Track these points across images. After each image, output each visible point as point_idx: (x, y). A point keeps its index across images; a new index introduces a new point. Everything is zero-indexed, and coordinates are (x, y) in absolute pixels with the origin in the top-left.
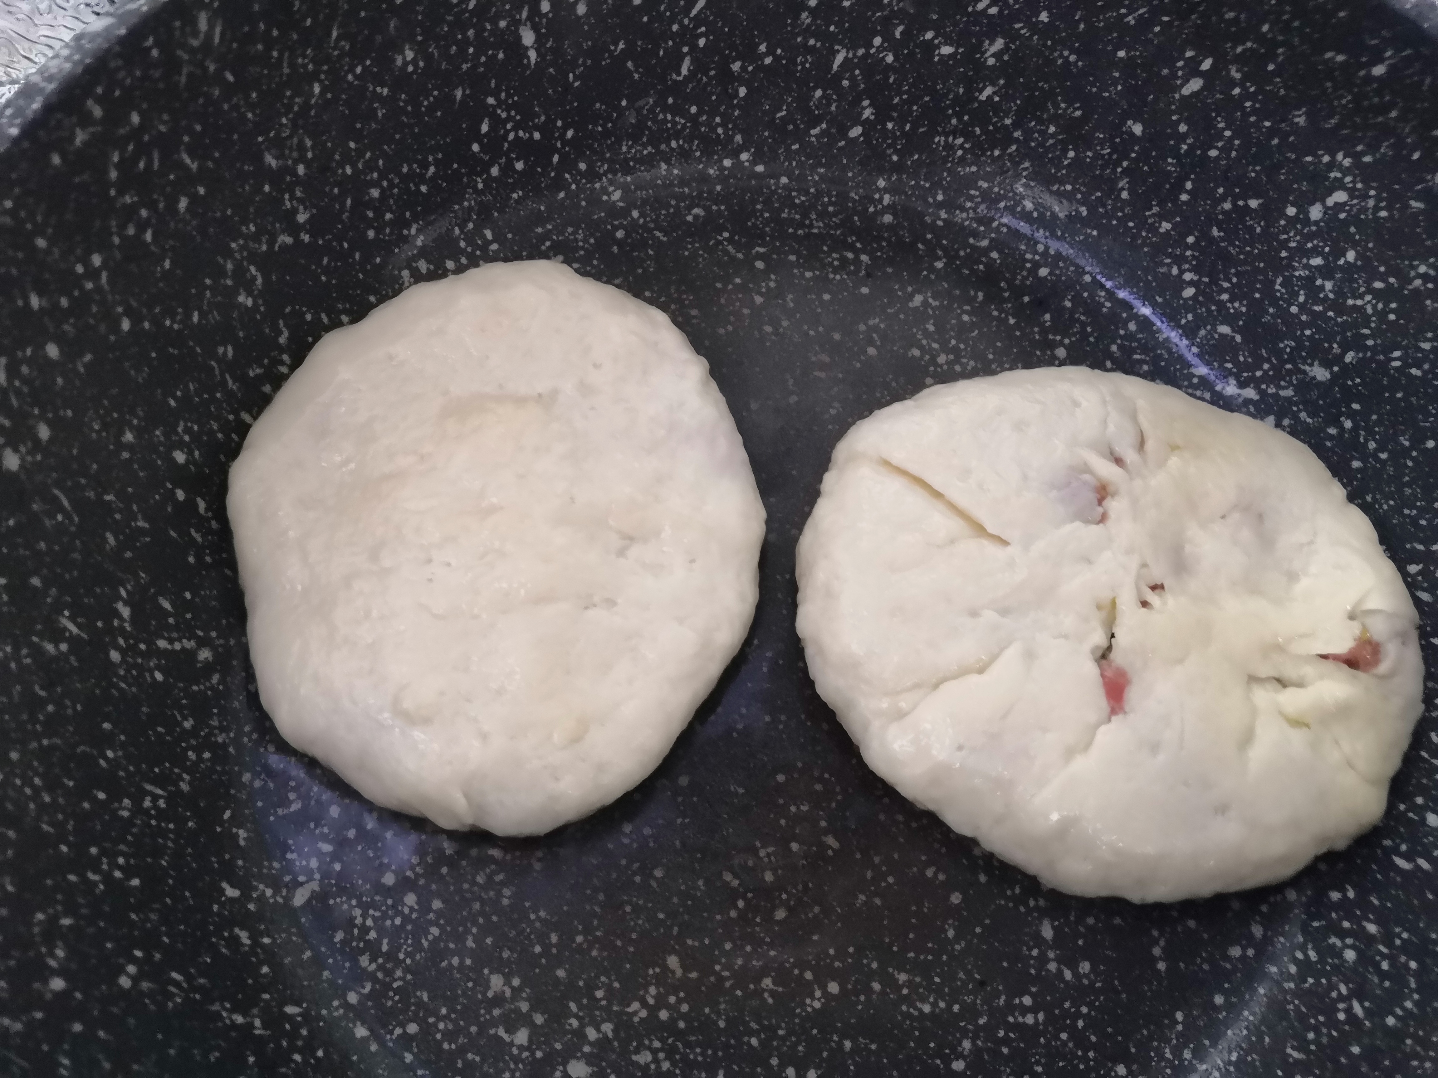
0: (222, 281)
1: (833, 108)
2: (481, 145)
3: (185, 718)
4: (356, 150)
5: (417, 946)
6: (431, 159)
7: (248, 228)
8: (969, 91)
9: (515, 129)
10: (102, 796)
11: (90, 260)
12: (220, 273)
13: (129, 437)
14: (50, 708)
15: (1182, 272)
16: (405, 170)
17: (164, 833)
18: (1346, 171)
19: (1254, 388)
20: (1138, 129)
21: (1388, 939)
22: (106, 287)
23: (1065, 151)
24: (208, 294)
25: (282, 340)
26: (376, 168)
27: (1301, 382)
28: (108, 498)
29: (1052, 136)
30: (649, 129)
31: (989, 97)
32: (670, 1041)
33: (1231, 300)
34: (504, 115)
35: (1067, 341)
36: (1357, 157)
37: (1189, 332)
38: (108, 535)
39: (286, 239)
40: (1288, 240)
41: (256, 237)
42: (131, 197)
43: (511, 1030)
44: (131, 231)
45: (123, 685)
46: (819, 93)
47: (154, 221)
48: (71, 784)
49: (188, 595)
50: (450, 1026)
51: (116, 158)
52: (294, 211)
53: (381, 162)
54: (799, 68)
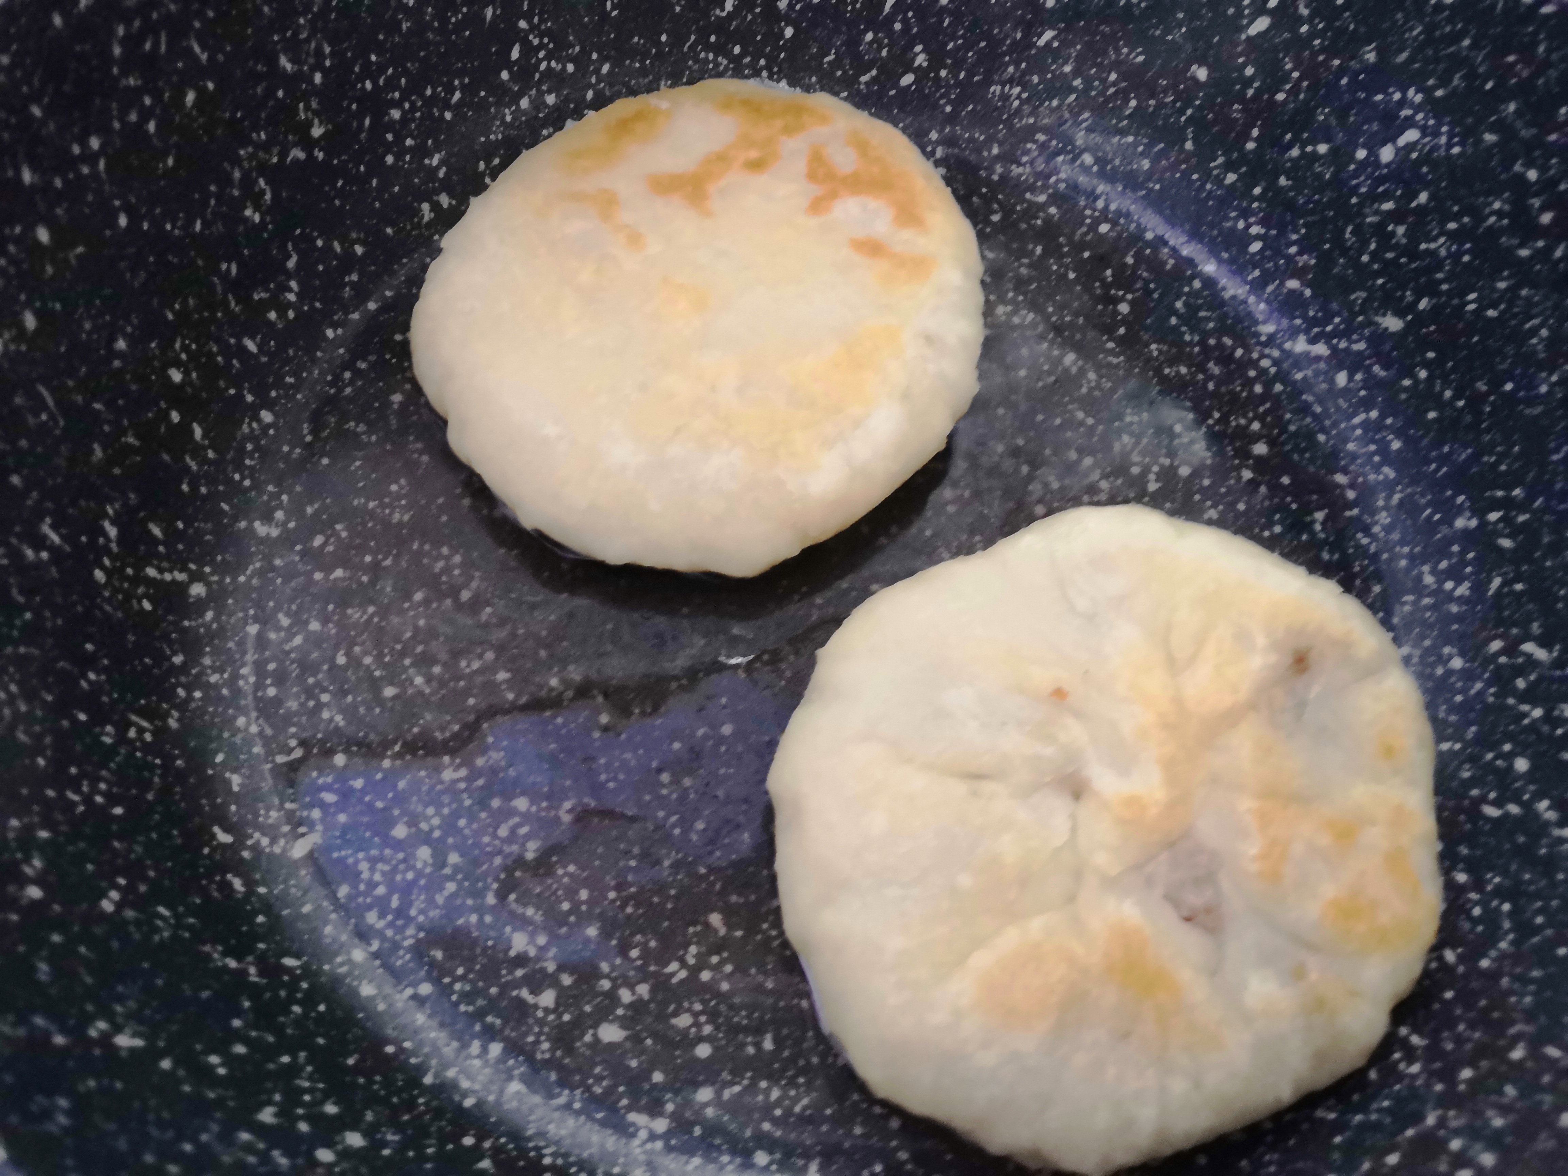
0: (228, 190)
1: (884, 53)
2: (511, 72)
3: (175, 653)
4: (376, 63)
5: (431, 901)
6: (456, 82)
7: (259, 136)
8: (1027, 35)
9: (548, 58)
10: (82, 717)
11: (88, 143)
12: (225, 181)
13: (121, 344)
14: (28, 616)
15: (1248, 226)
16: (429, 92)
17: (152, 767)
18: (1418, 108)
19: (1326, 343)
20: (1202, 74)
21: (1478, 884)
22: (104, 176)
23: (1127, 100)
24: (213, 202)
25: (291, 264)
26: (398, 87)
27: (1372, 334)
28: (97, 406)
29: (1114, 84)
30: (690, 68)
31: (1048, 44)
32: (713, 1003)
33: (1300, 253)
34: (536, 42)
35: (1129, 297)
36: (1428, 92)
37: (1258, 286)
38: (96, 446)
39: (298, 153)
40: (1358, 186)
41: (266, 147)
42: (136, 80)
43: (535, 992)
44: (133, 117)
45: (107, 608)
46: (869, 36)
47: (158, 111)
48: (50, 698)
49: (180, 525)
50: (468, 988)
51: (121, 31)
52: (309, 125)
53: (403, 81)
54: (849, 8)
